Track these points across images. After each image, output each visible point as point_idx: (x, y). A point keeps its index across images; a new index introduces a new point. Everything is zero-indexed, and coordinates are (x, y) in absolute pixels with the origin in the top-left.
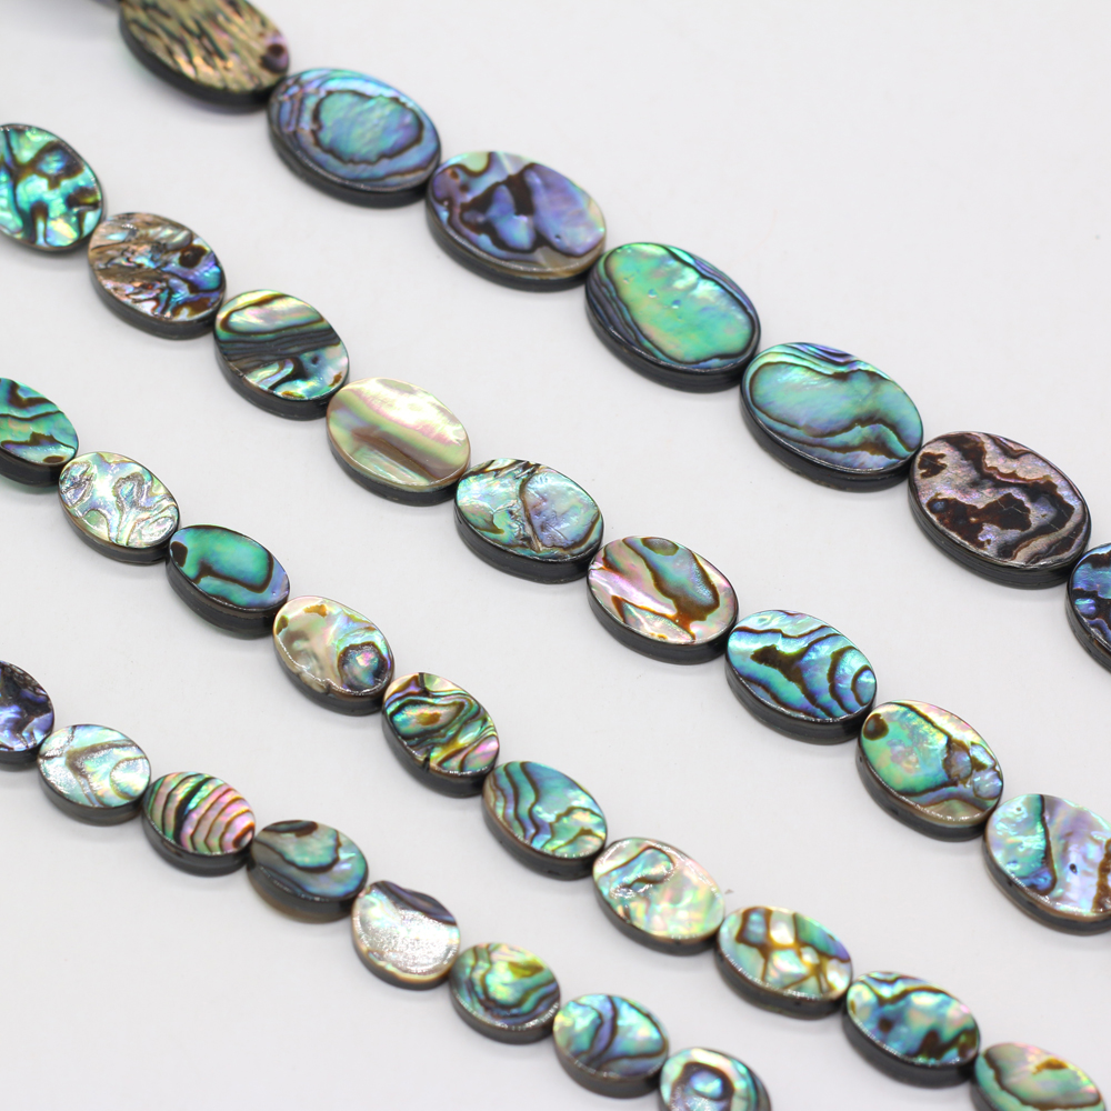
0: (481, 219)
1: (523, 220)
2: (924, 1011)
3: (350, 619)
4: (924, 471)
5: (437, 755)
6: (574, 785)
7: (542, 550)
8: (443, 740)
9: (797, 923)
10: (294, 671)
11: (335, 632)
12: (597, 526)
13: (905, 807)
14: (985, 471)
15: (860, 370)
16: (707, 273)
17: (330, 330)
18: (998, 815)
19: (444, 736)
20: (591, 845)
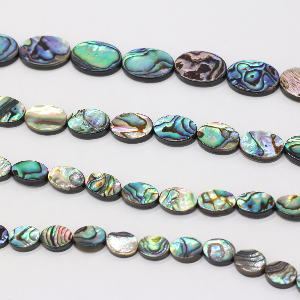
0: (37, 56)
1: (48, 51)
2: (257, 199)
3: (67, 169)
4: (178, 68)
5: (106, 192)
6: (143, 184)
7: (97, 130)
8: (106, 188)
9: (215, 192)
10: (60, 188)
11: (65, 173)
12: (107, 118)
13: (218, 150)
14: (193, 61)
15: (149, 51)
16: (100, 44)
17: (15, 100)
18: (242, 142)
19: (105, 187)
20: (156, 197)
